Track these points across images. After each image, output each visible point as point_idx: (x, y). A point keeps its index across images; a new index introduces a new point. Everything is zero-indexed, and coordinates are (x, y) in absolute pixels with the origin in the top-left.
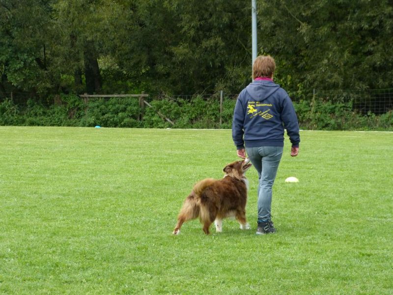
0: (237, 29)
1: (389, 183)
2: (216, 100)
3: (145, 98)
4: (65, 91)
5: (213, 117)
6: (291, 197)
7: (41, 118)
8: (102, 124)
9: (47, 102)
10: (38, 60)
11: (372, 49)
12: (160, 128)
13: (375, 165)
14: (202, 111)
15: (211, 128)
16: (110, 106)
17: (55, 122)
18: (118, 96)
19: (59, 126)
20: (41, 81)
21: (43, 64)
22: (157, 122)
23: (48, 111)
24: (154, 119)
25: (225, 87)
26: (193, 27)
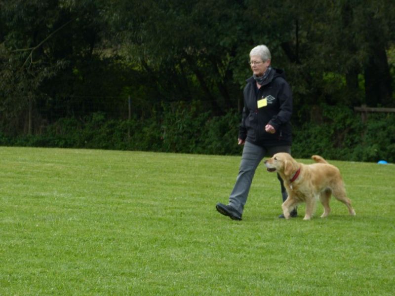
9: (298, 118)
10: (285, 46)
21: (294, 53)
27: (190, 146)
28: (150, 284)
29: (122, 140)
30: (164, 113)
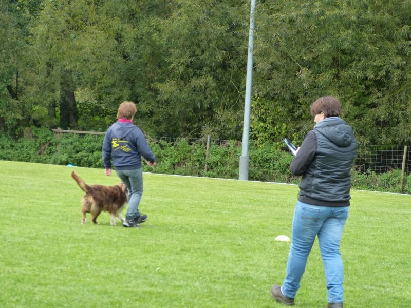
0: (230, 69)
1: (389, 249)
2: (202, 145)
4: (37, 124)
5: (198, 164)
6: (281, 258)
7: (8, 151)
8: (75, 163)
9: (16, 135)
11: (376, 101)
13: (373, 229)
14: (186, 155)
15: (194, 175)
16: (85, 144)
17: (23, 157)
18: (95, 133)
19: (27, 161)
20: (11, 112)
21: (15, 92)
23: (16, 144)
25: (213, 131)
26: (183, 63)
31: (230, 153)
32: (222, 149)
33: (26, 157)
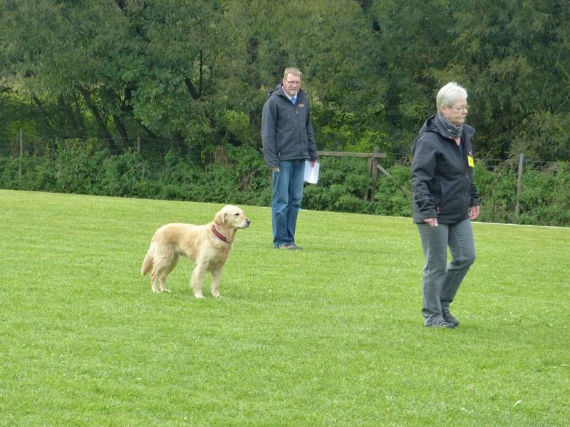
0: (554, 44)
2: (511, 171)
3: (379, 160)
4: (235, 140)
5: (503, 202)
7: (189, 186)
9: (201, 159)
10: (188, 81)
12: (404, 215)
14: (484, 188)
15: (498, 221)
17: (214, 196)
18: (331, 153)
19: (221, 202)
20: (193, 121)
21: (197, 89)
22: (400, 205)
23: (202, 174)
24: (394, 199)
25: (528, 149)
26: (476, 36)
27: (86, 186)
28: (88, 339)
29: (12, 179)
30: (58, 150)
31: (558, 184)
32: (545, 176)
33: (218, 195)
